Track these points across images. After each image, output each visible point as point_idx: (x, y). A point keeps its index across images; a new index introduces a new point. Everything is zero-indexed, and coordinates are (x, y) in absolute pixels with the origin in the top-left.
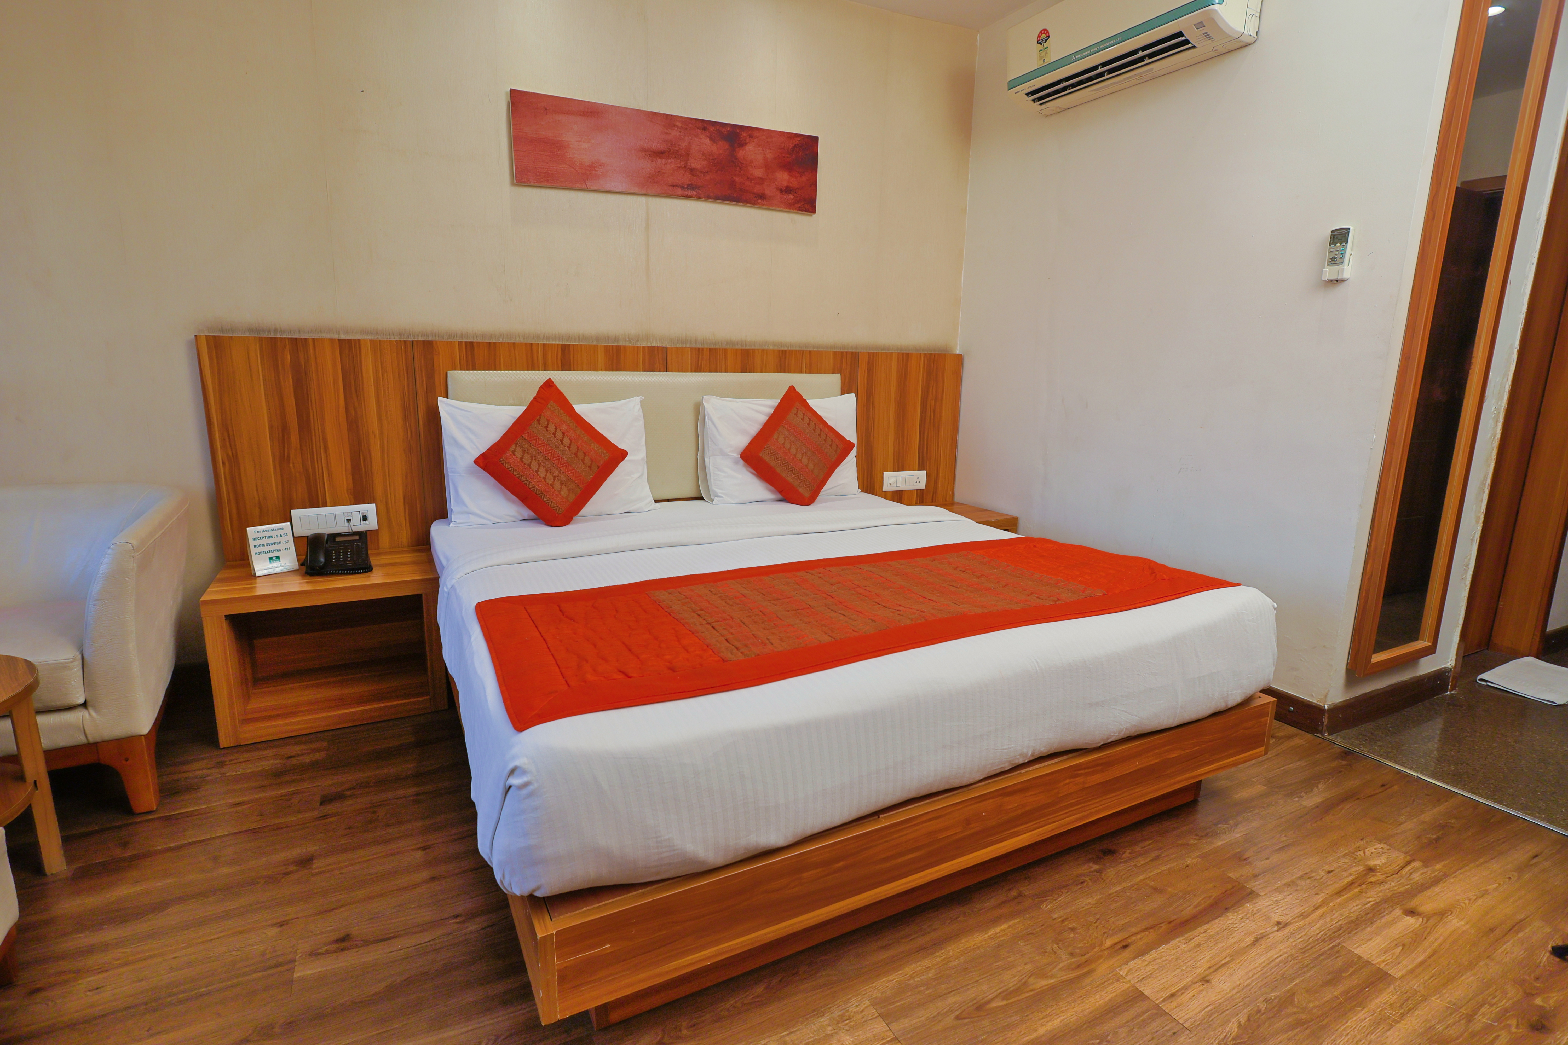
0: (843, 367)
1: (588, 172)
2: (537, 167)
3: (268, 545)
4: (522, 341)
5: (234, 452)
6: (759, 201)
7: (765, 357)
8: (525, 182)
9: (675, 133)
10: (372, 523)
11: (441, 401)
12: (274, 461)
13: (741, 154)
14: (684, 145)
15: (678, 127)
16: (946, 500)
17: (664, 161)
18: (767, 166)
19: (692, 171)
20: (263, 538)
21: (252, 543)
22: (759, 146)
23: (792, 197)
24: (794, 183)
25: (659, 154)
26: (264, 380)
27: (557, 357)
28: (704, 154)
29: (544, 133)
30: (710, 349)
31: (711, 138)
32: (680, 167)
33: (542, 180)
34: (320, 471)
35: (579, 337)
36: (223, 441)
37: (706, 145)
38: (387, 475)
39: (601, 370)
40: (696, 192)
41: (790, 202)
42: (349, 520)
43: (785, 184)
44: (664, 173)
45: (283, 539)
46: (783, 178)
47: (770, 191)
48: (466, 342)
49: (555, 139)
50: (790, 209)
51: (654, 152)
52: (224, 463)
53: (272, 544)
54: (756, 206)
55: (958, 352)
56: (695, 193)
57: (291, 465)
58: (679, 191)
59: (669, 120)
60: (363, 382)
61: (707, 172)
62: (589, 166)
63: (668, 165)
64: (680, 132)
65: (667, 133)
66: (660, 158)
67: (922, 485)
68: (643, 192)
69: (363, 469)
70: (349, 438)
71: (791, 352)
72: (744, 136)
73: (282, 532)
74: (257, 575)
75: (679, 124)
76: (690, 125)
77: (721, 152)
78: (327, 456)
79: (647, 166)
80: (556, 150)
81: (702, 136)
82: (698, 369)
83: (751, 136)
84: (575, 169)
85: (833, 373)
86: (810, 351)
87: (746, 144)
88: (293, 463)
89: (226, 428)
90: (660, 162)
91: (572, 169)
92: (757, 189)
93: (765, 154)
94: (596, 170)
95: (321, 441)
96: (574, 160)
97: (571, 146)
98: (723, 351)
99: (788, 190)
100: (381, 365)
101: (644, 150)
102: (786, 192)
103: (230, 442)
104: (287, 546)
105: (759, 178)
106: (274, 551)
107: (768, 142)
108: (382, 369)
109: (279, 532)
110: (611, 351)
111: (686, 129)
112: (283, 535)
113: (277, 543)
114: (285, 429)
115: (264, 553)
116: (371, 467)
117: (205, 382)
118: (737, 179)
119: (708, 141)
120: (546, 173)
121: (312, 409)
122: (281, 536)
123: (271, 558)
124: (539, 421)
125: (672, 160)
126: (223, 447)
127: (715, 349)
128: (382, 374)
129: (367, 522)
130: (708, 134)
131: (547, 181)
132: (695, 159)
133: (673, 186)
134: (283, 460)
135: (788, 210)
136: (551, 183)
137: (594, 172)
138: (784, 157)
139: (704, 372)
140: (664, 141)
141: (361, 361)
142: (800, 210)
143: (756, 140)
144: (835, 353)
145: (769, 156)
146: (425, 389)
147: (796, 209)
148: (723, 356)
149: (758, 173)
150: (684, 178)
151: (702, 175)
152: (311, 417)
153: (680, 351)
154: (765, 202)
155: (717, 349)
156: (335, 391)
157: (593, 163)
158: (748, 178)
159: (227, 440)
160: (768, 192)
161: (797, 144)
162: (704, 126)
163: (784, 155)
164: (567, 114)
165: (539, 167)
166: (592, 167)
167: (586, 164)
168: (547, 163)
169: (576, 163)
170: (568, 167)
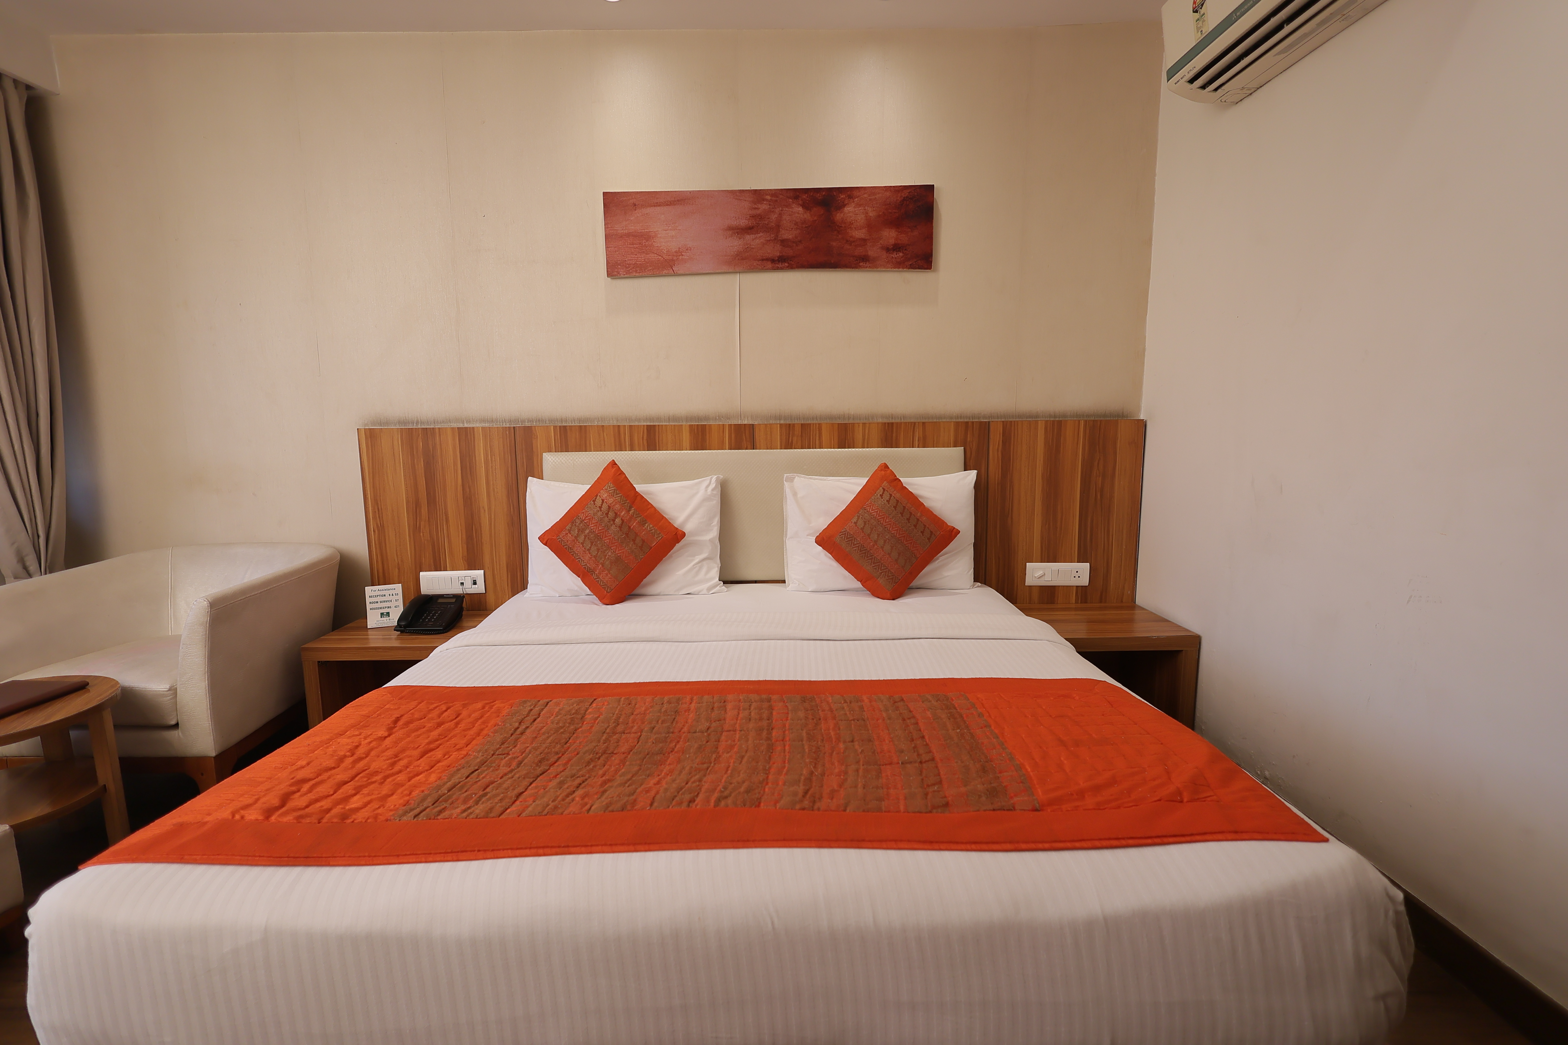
0: (968, 439)
1: (675, 258)
2: (626, 259)
3: (381, 602)
4: (611, 423)
5: (381, 523)
6: (861, 264)
7: (867, 431)
8: (615, 275)
9: (764, 207)
10: (480, 588)
11: (528, 481)
12: (409, 530)
13: (839, 216)
14: (774, 217)
15: (767, 200)
16: (1122, 602)
17: (753, 236)
18: (871, 226)
19: (784, 242)
20: (378, 596)
21: (368, 600)
22: (860, 205)
23: (901, 254)
24: (904, 239)
25: (748, 230)
26: (404, 463)
28: (796, 224)
29: (633, 228)
30: (802, 424)
31: (803, 206)
32: (769, 240)
33: (631, 271)
34: (443, 539)
35: (669, 418)
36: (374, 512)
37: (798, 213)
38: (494, 545)
39: (685, 449)
40: (788, 263)
41: (899, 260)
42: (462, 584)
43: (892, 241)
44: (753, 248)
45: (394, 598)
46: (890, 236)
47: (873, 251)
48: (560, 426)
49: (643, 231)
50: (899, 268)
51: (742, 229)
52: (374, 531)
53: (384, 601)
54: (857, 270)
55: (1142, 417)
56: (786, 264)
57: (421, 534)
58: (769, 265)
59: (758, 195)
60: (476, 464)
61: (800, 241)
62: (676, 252)
63: (756, 241)
64: (770, 205)
65: (756, 208)
66: (748, 234)
67: (1085, 581)
68: (730, 271)
69: (475, 540)
70: (464, 511)
71: (899, 425)
72: (842, 198)
73: (394, 592)
74: (368, 627)
75: (768, 197)
76: (781, 196)
77: (815, 218)
78: (448, 527)
79: (735, 244)
80: (644, 241)
81: (794, 206)
82: (788, 445)
83: (850, 197)
84: (662, 257)
85: (955, 446)
86: (924, 423)
87: (844, 206)
88: (423, 533)
89: (376, 502)
90: (748, 237)
91: (660, 257)
92: (859, 251)
93: (867, 213)
94: (683, 255)
95: (444, 515)
96: (662, 248)
97: (659, 236)
98: (817, 425)
99: (896, 248)
100: (490, 449)
101: (730, 228)
102: (894, 250)
103: (379, 513)
104: (397, 604)
105: (860, 239)
106: (386, 607)
107: (870, 200)
108: (491, 453)
109: (391, 592)
110: (696, 431)
111: (776, 201)
112: (394, 594)
113: (388, 601)
114: (417, 504)
115: (378, 608)
116: (481, 538)
117: (363, 466)
118: (834, 244)
119: (800, 209)
120: (634, 264)
121: (438, 487)
122: (393, 595)
123: (382, 614)
124: (594, 501)
125: (761, 234)
126: (374, 518)
127: (808, 424)
128: (491, 457)
129: (476, 586)
130: (801, 202)
131: (636, 271)
132: (787, 230)
133: (763, 260)
134: (415, 529)
135: (897, 269)
136: (640, 272)
137: (681, 257)
138: (891, 213)
139: (795, 449)
140: (753, 217)
141: (474, 446)
142: (912, 268)
143: (856, 199)
144: (957, 424)
145: (872, 214)
146: (525, 470)
147: (906, 268)
148: (817, 432)
149: (859, 234)
150: (774, 250)
151: (795, 245)
152: (437, 494)
153: (768, 427)
154: (868, 264)
155: (810, 424)
156: (454, 472)
157: (679, 248)
158: (847, 241)
159: (377, 512)
160: (871, 253)
161: (907, 197)
162: (797, 194)
163: (890, 211)
164: (655, 206)
165: (628, 260)
166: (679, 253)
167: (673, 251)
168: (636, 255)
169: (663, 251)
170: (656, 255)
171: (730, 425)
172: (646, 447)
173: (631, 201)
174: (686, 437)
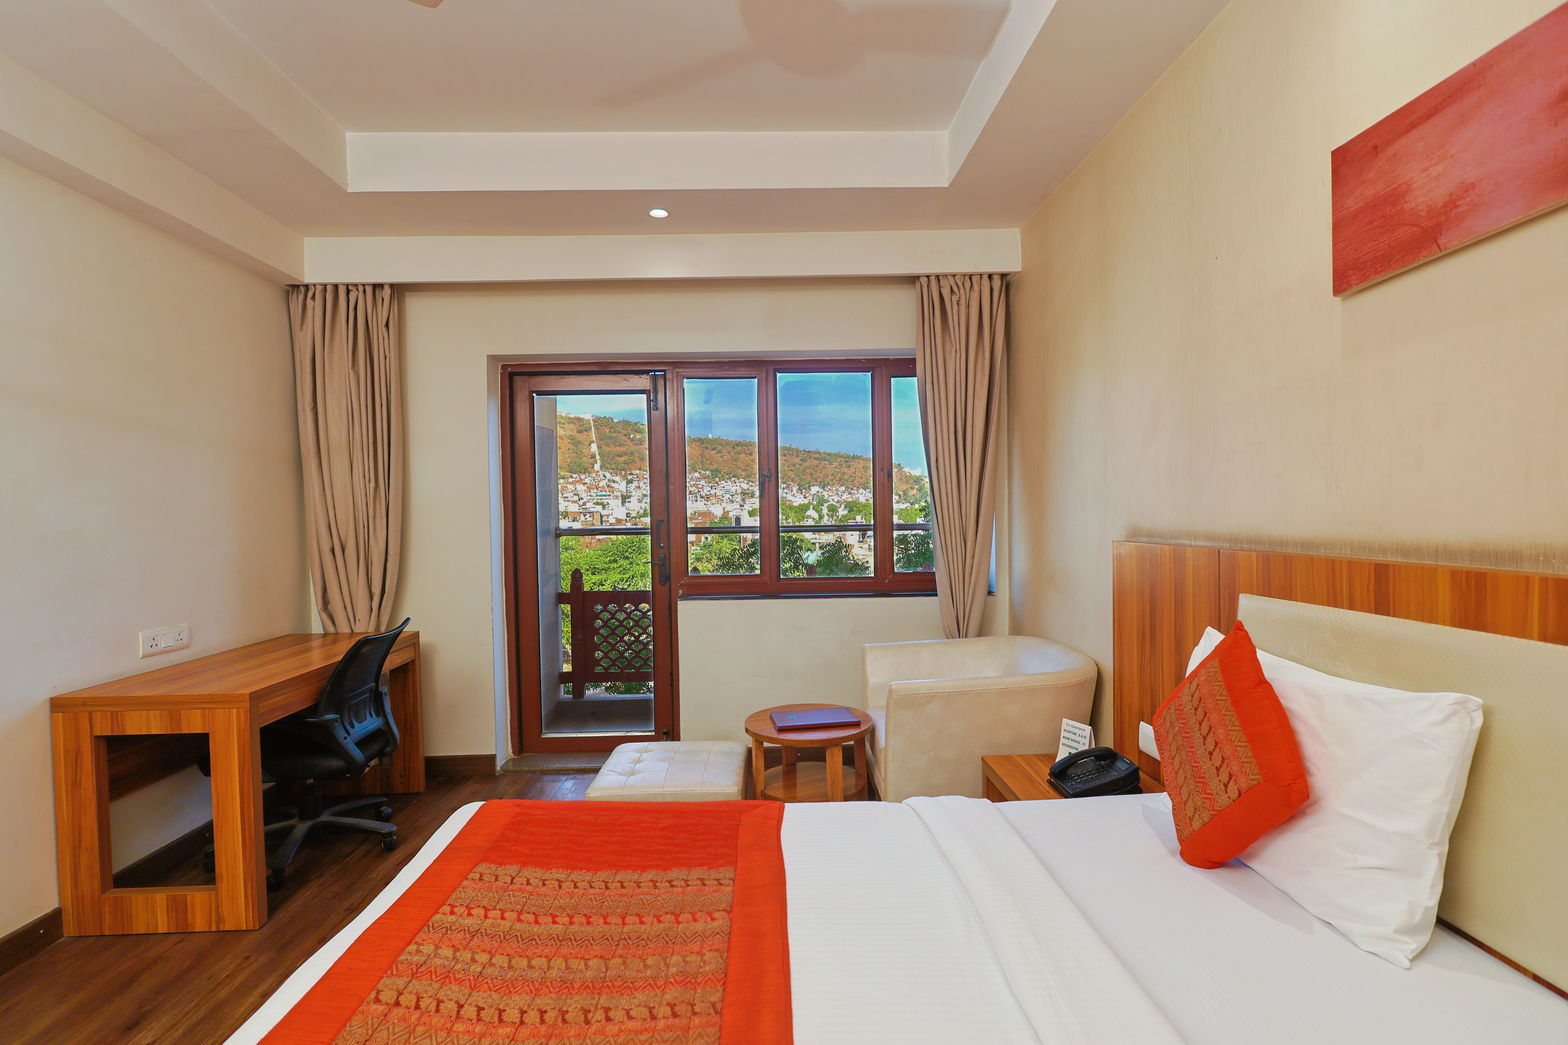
1: (1442, 219)
2: (1360, 255)
3: (1072, 740)
11: (1208, 633)
12: (1139, 667)
20: (1069, 731)
21: (1063, 734)
27: (1368, 587)
29: (1372, 192)
36: (1118, 636)
39: (1444, 623)
45: (1082, 740)
49: (1388, 190)
57: (1146, 675)
60: (1187, 597)
62: (1445, 205)
73: (1081, 733)
80: (1389, 209)
84: (1419, 226)
89: (1120, 626)
91: (1414, 229)
94: (1457, 206)
95: (1162, 657)
96: (1419, 208)
97: (1414, 186)
100: (1198, 578)
101: (1564, 97)
103: (1121, 640)
106: (1073, 747)
108: (1198, 584)
112: (1082, 736)
113: (1076, 741)
115: (1067, 746)
120: (1374, 258)
131: (1376, 271)
136: (1381, 272)
137: (1453, 213)
157: (1451, 194)
164: (1407, 132)
165: (1364, 255)
166: (1452, 203)
167: (1440, 204)
168: (1376, 240)
169: (1421, 213)
170: (1408, 227)
171: (1544, 580)
172: (1373, 605)
173: (1371, 144)
174: (1444, 596)
